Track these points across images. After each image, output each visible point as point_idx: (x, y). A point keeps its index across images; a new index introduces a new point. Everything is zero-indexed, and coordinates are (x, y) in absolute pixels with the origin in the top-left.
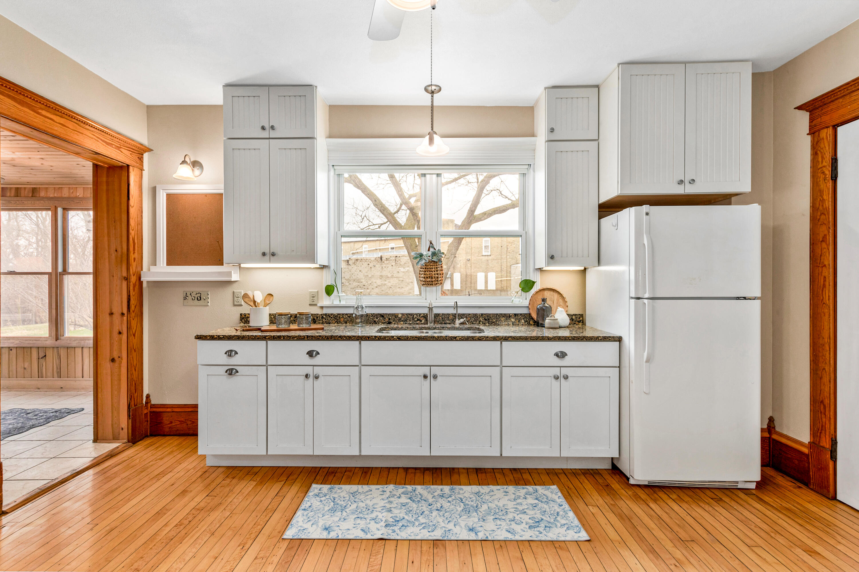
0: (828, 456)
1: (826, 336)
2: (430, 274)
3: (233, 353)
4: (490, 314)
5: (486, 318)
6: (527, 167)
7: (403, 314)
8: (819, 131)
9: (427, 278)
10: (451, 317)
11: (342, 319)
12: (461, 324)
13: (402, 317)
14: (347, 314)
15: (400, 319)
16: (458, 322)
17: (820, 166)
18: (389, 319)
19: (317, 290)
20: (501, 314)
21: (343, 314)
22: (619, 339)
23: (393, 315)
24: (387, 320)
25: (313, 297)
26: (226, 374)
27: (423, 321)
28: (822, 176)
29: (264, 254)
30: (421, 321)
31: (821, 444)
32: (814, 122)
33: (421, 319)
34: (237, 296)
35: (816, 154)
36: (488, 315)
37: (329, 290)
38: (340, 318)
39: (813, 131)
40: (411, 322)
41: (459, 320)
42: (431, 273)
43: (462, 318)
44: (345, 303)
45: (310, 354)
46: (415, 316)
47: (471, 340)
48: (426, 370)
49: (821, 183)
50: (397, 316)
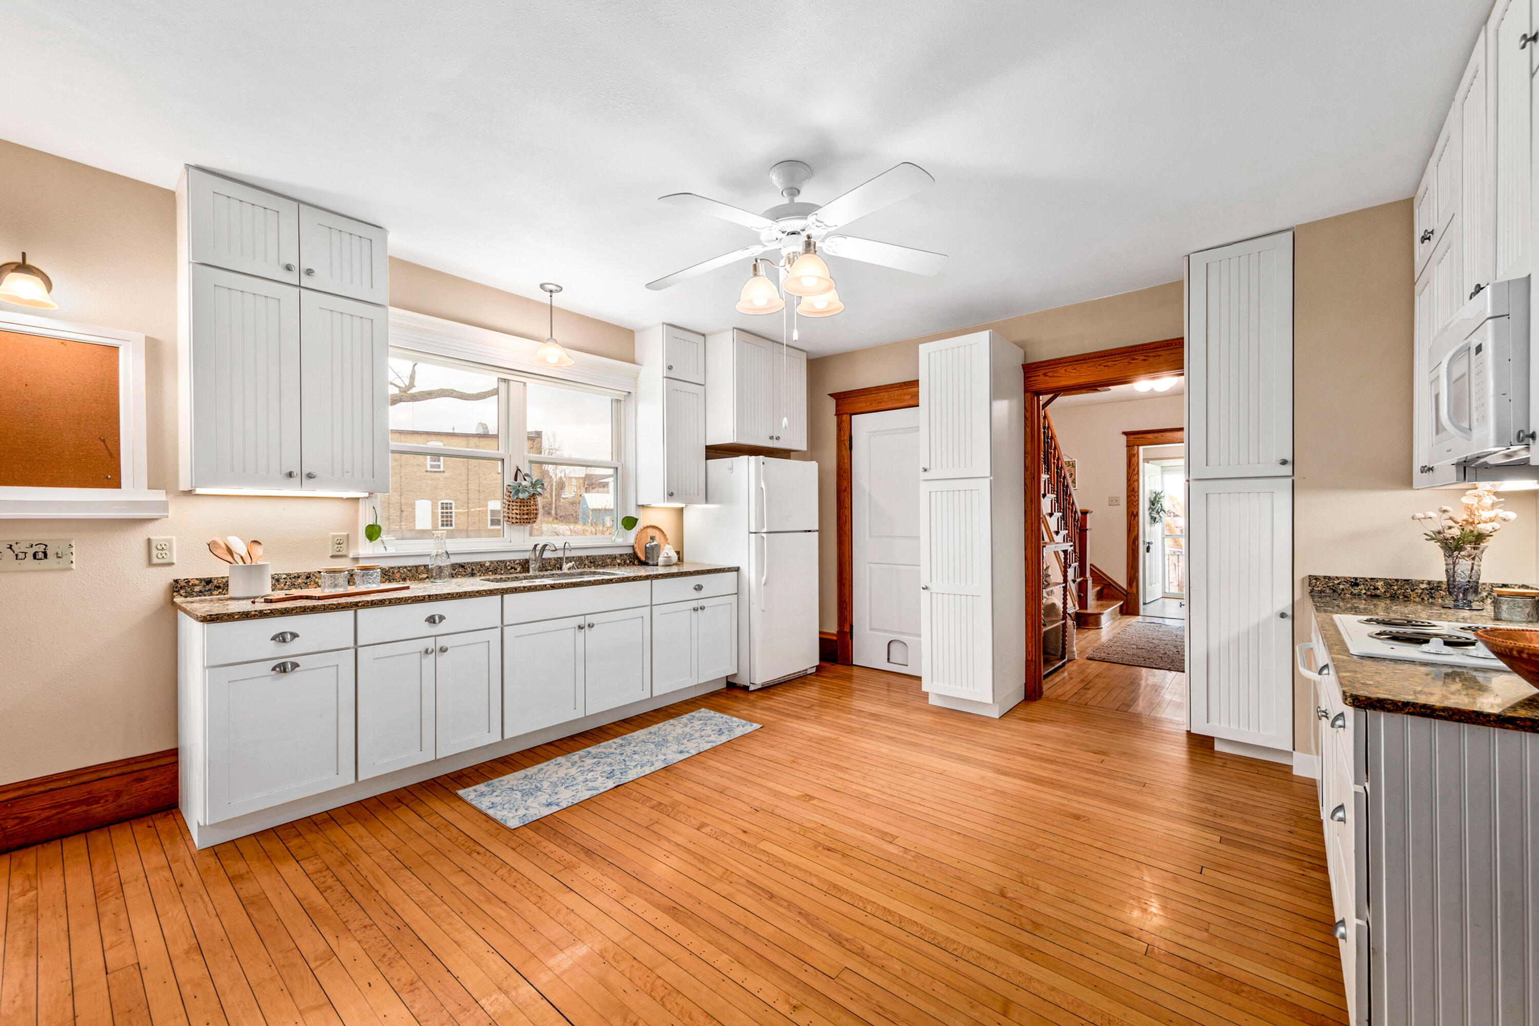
0: (849, 637)
1: (847, 555)
2: (528, 510)
3: (289, 636)
4: (595, 556)
5: (592, 561)
6: (626, 394)
7: (491, 562)
8: (842, 414)
9: (523, 514)
10: (553, 561)
11: (398, 575)
12: (569, 569)
13: (490, 566)
14: (406, 567)
15: (488, 568)
16: (566, 567)
17: (843, 439)
18: (473, 570)
19: (346, 533)
20: (607, 555)
21: (399, 568)
22: (737, 569)
23: (477, 563)
24: (469, 570)
25: (339, 544)
26: (274, 672)
27: (518, 569)
28: (844, 446)
29: (290, 475)
30: (516, 569)
31: (845, 630)
32: (839, 408)
33: (516, 566)
34: (159, 547)
35: (840, 430)
36: (594, 557)
37: (373, 533)
38: (393, 573)
39: (838, 414)
40: (502, 572)
41: (567, 564)
42: (529, 508)
43: (571, 562)
44: (394, 551)
45: (431, 620)
46: (508, 563)
47: (626, 582)
48: (580, 621)
49: (843, 451)
50: (484, 565)
